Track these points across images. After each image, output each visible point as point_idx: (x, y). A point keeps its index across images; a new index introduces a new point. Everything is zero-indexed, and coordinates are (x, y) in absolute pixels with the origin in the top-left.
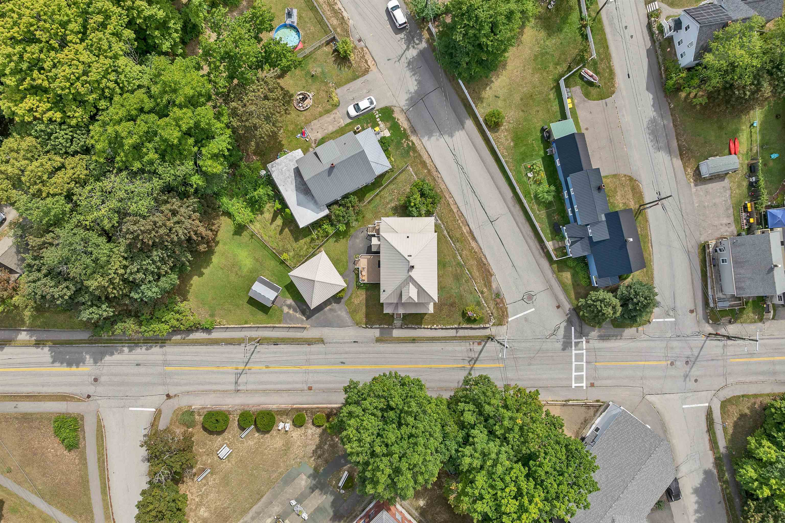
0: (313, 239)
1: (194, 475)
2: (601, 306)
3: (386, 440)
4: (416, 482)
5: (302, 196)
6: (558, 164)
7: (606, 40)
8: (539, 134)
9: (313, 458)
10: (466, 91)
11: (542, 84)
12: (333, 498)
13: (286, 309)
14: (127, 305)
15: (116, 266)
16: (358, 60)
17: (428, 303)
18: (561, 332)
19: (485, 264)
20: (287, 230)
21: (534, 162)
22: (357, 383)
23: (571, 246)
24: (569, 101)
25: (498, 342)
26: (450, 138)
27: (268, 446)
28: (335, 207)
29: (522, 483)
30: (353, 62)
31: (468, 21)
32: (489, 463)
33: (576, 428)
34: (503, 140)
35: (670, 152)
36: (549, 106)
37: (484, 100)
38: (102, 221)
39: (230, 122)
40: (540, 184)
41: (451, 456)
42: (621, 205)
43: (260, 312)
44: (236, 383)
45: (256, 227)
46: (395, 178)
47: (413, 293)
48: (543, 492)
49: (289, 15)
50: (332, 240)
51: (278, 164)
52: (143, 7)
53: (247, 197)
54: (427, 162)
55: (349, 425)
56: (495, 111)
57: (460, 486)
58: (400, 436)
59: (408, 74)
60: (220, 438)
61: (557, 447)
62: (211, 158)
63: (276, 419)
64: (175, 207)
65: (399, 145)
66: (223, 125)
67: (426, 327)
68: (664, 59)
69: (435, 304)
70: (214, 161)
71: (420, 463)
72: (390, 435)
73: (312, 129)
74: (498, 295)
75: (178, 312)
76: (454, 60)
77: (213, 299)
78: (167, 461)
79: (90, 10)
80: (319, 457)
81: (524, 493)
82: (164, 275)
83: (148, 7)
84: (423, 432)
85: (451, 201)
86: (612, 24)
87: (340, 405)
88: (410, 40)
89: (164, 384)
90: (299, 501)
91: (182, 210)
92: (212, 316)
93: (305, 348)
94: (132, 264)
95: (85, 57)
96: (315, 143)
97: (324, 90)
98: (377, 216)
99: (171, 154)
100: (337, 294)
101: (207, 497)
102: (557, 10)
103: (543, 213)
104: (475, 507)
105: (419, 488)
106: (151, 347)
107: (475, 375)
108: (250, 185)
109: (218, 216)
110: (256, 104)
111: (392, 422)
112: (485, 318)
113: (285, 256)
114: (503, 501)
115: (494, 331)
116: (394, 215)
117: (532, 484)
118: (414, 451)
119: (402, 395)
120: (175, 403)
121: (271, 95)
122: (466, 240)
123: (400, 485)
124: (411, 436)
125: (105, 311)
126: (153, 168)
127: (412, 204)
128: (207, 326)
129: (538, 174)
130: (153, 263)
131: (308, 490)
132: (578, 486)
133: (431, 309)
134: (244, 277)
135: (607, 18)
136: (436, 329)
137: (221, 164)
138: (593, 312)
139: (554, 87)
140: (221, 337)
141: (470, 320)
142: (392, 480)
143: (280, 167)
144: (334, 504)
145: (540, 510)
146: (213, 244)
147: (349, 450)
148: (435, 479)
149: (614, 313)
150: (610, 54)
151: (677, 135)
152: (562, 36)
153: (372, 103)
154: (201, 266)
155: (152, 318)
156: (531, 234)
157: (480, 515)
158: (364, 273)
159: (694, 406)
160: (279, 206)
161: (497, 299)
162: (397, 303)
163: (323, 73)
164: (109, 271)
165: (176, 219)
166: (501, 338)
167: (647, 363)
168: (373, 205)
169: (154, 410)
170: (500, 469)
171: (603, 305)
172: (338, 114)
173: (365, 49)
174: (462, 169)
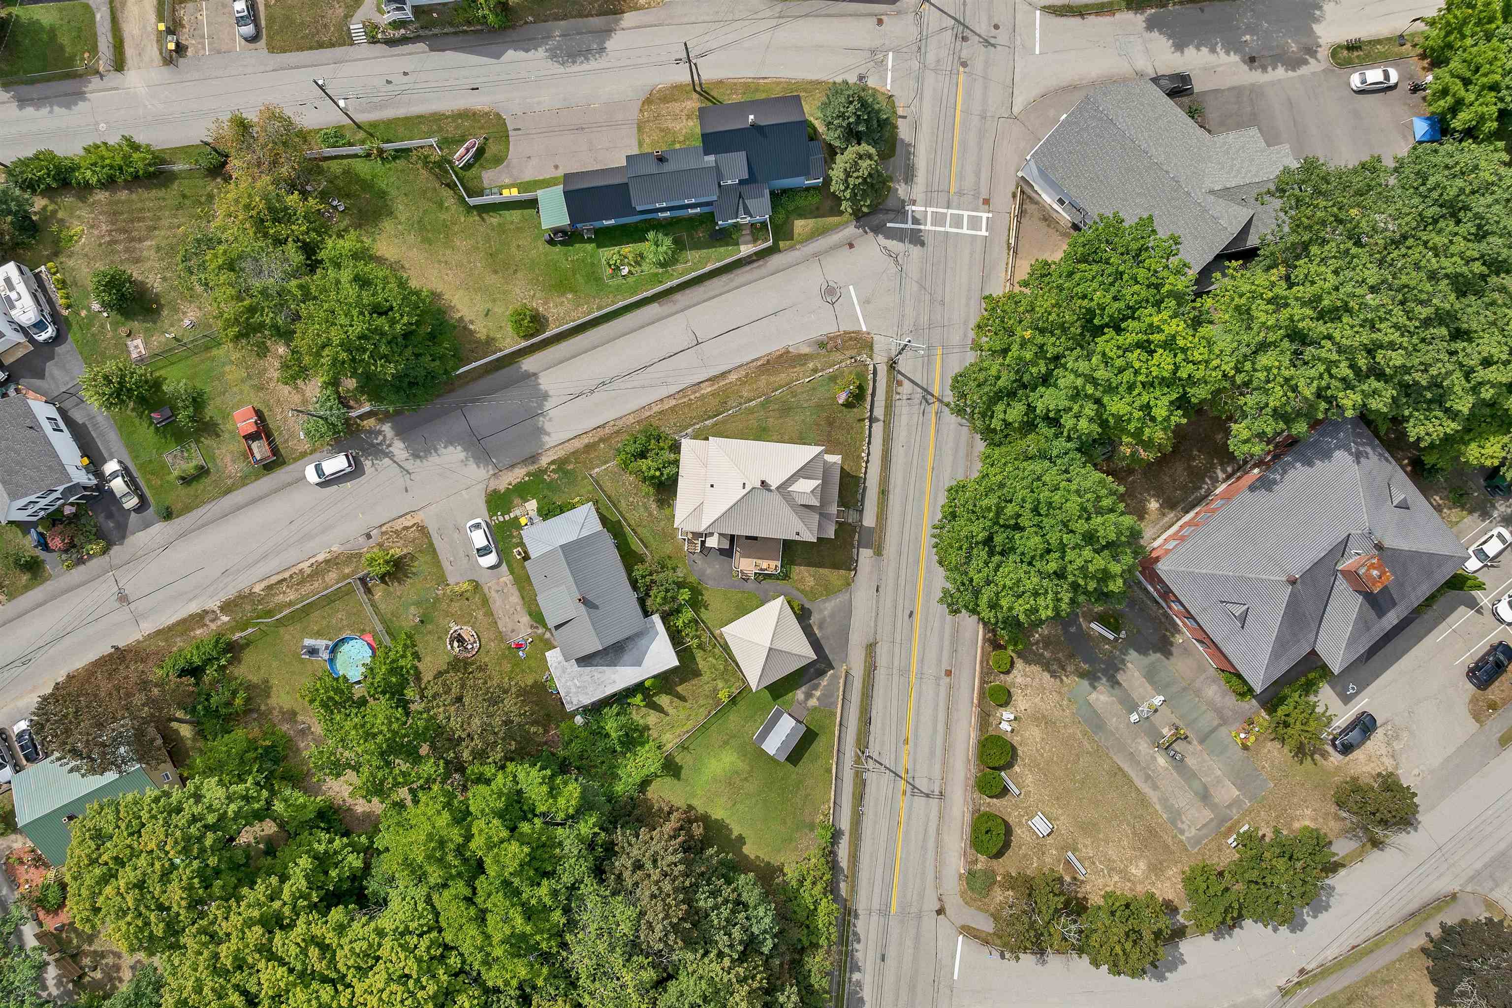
0: (700, 646)
1: (1075, 879)
2: (857, 178)
3: (1039, 552)
4: (1112, 510)
5: (626, 657)
6: (613, 222)
7: (407, 119)
8: (558, 248)
9: (1064, 678)
10: (474, 365)
11: (472, 234)
12: (1132, 651)
13: (813, 702)
14: (781, 965)
15: (718, 968)
16: (402, 542)
17: (825, 462)
18: (893, 245)
19: (768, 361)
20: (679, 689)
21: (604, 262)
22: (946, 592)
23: (751, 216)
24: (506, 193)
25: (900, 353)
26: (549, 399)
27: (1038, 751)
28: (649, 602)
29: (1128, 341)
30: (405, 551)
31: (365, 350)
32: (1090, 389)
33: (1056, 237)
34: (561, 310)
35: (608, 32)
36: (512, 227)
37: (492, 335)
38: (641, 982)
39: (495, 762)
40: (641, 255)
41: (1077, 449)
42: (691, 123)
43: (814, 746)
44: (927, 796)
45: (670, 741)
46: (609, 497)
47: (806, 487)
48: (1146, 308)
49: (313, 651)
50: (704, 614)
51: (567, 694)
52: (294, 889)
53: (618, 749)
54: (587, 441)
55: (1011, 609)
56: (513, 319)
57: (1126, 439)
58: (1034, 529)
59: (434, 459)
60: (1018, 831)
61: (1077, 276)
62: (555, 798)
63: (994, 733)
64: (629, 864)
65: (552, 486)
66: (500, 775)
67: (863, 470)
68: (451, 24)
69: (826, 452)
70: (559, 794)
71: (1080, 500)
72: (1031, 543)
73: (513, 631)
74: (822, 345)
75: (801, 882)
76: (421, 380)
77: (785, 823)
78: (1046, 919)
79: (299, 967)
80: (1063, 668)
81: (1145, 338)
82: (739, 895)
83: (292, 881)
84: (1032, 491)
85: (656, 409)
86: (381, 106)
87: (981, 626)
88: (378, 451)
89: (919, 917)
90: (1133, 707)
91: (635, 852)
92: (812, 827)
93: (881, 675)
94: (717, 942)
95: (377, 979)
96: (537, 628)
97: (449, 605)
98: (669, 533)
99: (543, 861)
100: (795, 613)
101: (1114, 861)
102: (348, 196)
103: (692, 255)
104: (1159, 419)
105: (1122, 506)
106: (855, 934)
107: (949, 397)
108: (598, 744)
109: (646, 800)
110: (471, 716)
111: (1011, 539)
112: (858, 369)
113: (723, 696)
114: (1154, 374)
115: (880, 359)
116: (671, 506)
117: (1131, 324)
118: (1060, 508)
119: (970, 520)
120: (954, 902)
121: (455, 691)
122: (725, 390)
123: (1112, 537)
124: (1036, 510)
125: (789, 997)
126: (564, 890)
127: (658, 473)
128: (829, 835)
129: (625, 257)
130: (718, 909)
131: (1117, 691)
132: (1140, 250)
133: (835, 459)
134: (752, 767)
135: (369, 112)
136: (869, 454)
137: (566, 783)
138: (864, 190)
139: (480, 215)
140: (849, 814)
141: (858, 397)
142: (1104, 547)
143: (574, 690)
144: (1142, 650)
145: (1175, 315)
146: (693, 813)
147: (1050, 613)
148: (1110, 478)
149: (870, 157)
150: (433, 115)
151: (581, 16)
152: (393, 192)
153: (477, 526)
154: (728, 837)
155: (808, 924)
156: (724, 278)
157: (1175, 413)
158: (764, 566)
159: (1038, 35)
160: (639, 697)
161: (829, 346)
162: (821, 514)
163: (418, 604)
164: (725, 980)
165: (649, 865)
166: (893, 349)
167: (959, 108)
168: (651, 539)
169: (961, 938)
170: (1101, 374)
171: (855, 175)
172: (490, 585)
173: (384, 529)
174: (603, 383)
